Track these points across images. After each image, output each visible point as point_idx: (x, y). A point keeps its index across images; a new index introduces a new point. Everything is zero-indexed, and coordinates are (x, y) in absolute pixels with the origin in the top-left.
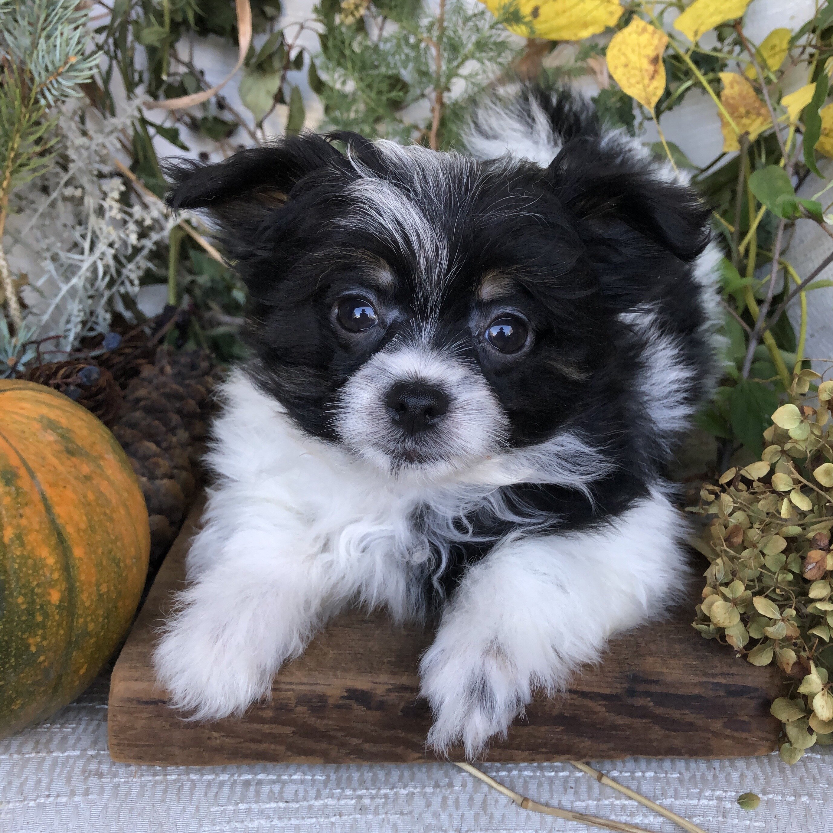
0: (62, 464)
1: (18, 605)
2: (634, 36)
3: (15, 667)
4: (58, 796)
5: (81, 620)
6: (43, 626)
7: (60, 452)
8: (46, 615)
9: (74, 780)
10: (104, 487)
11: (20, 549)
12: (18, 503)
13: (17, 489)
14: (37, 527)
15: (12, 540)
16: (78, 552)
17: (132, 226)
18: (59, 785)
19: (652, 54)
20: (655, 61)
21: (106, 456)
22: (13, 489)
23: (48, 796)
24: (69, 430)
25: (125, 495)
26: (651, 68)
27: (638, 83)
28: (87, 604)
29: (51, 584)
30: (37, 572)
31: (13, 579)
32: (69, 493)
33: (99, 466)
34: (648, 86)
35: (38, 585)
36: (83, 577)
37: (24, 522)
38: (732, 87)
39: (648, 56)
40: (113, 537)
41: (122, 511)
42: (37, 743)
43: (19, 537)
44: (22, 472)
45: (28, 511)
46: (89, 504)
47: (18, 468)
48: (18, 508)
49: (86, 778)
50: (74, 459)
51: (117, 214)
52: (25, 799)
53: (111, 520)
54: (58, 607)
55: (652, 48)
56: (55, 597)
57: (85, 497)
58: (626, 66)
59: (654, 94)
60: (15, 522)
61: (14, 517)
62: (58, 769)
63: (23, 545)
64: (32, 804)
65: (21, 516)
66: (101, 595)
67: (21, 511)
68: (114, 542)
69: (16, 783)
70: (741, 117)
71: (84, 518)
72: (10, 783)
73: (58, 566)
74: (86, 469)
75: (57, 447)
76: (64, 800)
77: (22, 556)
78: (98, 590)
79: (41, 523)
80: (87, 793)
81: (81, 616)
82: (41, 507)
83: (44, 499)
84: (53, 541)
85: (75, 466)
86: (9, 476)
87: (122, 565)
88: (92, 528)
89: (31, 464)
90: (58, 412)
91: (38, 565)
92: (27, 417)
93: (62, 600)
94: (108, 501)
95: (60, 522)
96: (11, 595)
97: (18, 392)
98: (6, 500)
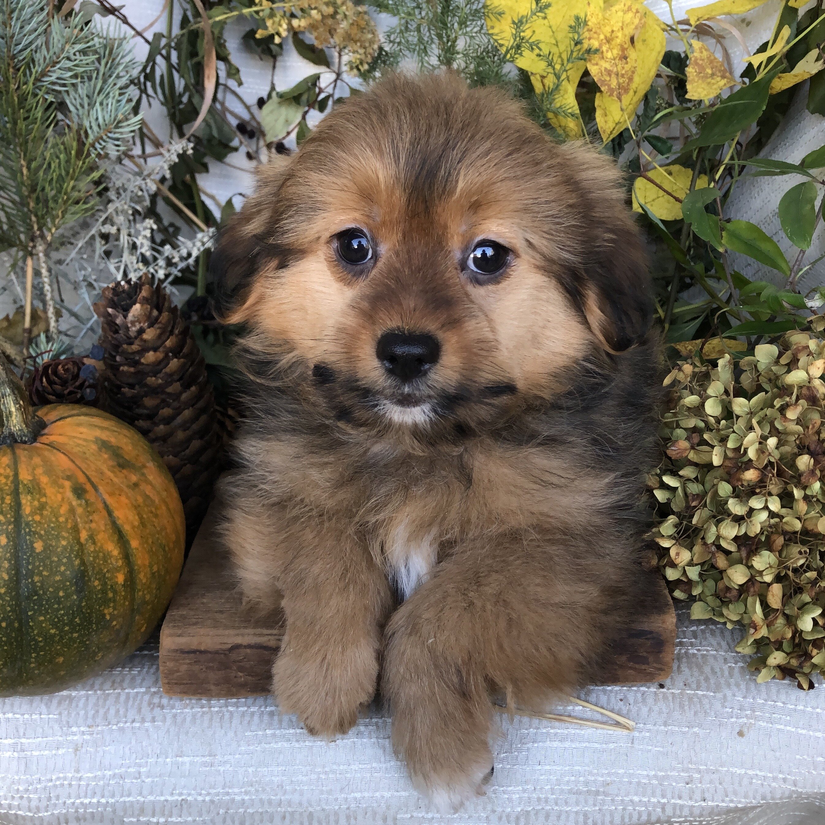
0: (116, 476)
1: (95, 587)
3: (96, 631)
4: (133, 721)
5: (140, 593)
6: (113, 600)
7: (113, 467)
8: (115, 592)
9: (143, 710)
10: (149, 490)
11: (93, 546)
12: (88, 512)
13: (86, 501)
14: (103, 528)
15: (87, 540)
16: (134, 544)
18: (132, 714)
21: (148, 465)
22: (84, 501)
23: (126, 722)
24: (118, 448)
25: (164, 494)
28: (144, 581)
29: (117, 570)
30: (106, 562)
31: (90, 569)
32: (123, 499)
33: (143, 474)
35: (108, 571)
36: (139, 562)
37: (93, 525)
40: (158, 529)
41: (164, 508)
42: (113, 682)
43: (92, 537)
44: (88, 487)
45: (95, 517)
46: (139, 506)
47: (85, 484)
48: (89, 516)
49: (152, 709)
50: (124, 471)
52: (109, 724)
53: (156, 516)
54: (124, 586)
56: (121, 578)
57: (136, 500)
60: (87, 526)
61: (86, 523)
62: (131, 703)
63: (94, 543)
64: (114, 727)
65: (91, 521)
66: (153, 574)
67: (91, 518)
68: (159, 533)
69: (102, 711)
71: (137, 517)
72: (97, 711)
73: (121, 556)
74: (134, 478)
75: (111, 463)
76: (137, 725)
77: (95, 551)
78: (151, 570)
79: (106, 525)
80: (153, 720)
81: (139, 590)
82: (105, 513)
83: (106, 507)
84: (116, 537)
85: (126, 477)
86: (80, 492)
87: (167, 549)
88: (143, 523)
89: (93, 479)
90: (108, 433)
91: (107, 557)
92: (85, 440)
93: (125, 581)
94: (153, 501)
95: (119, 522)
96: (90, 580)
97: (75, 418)
98: (79, 510)
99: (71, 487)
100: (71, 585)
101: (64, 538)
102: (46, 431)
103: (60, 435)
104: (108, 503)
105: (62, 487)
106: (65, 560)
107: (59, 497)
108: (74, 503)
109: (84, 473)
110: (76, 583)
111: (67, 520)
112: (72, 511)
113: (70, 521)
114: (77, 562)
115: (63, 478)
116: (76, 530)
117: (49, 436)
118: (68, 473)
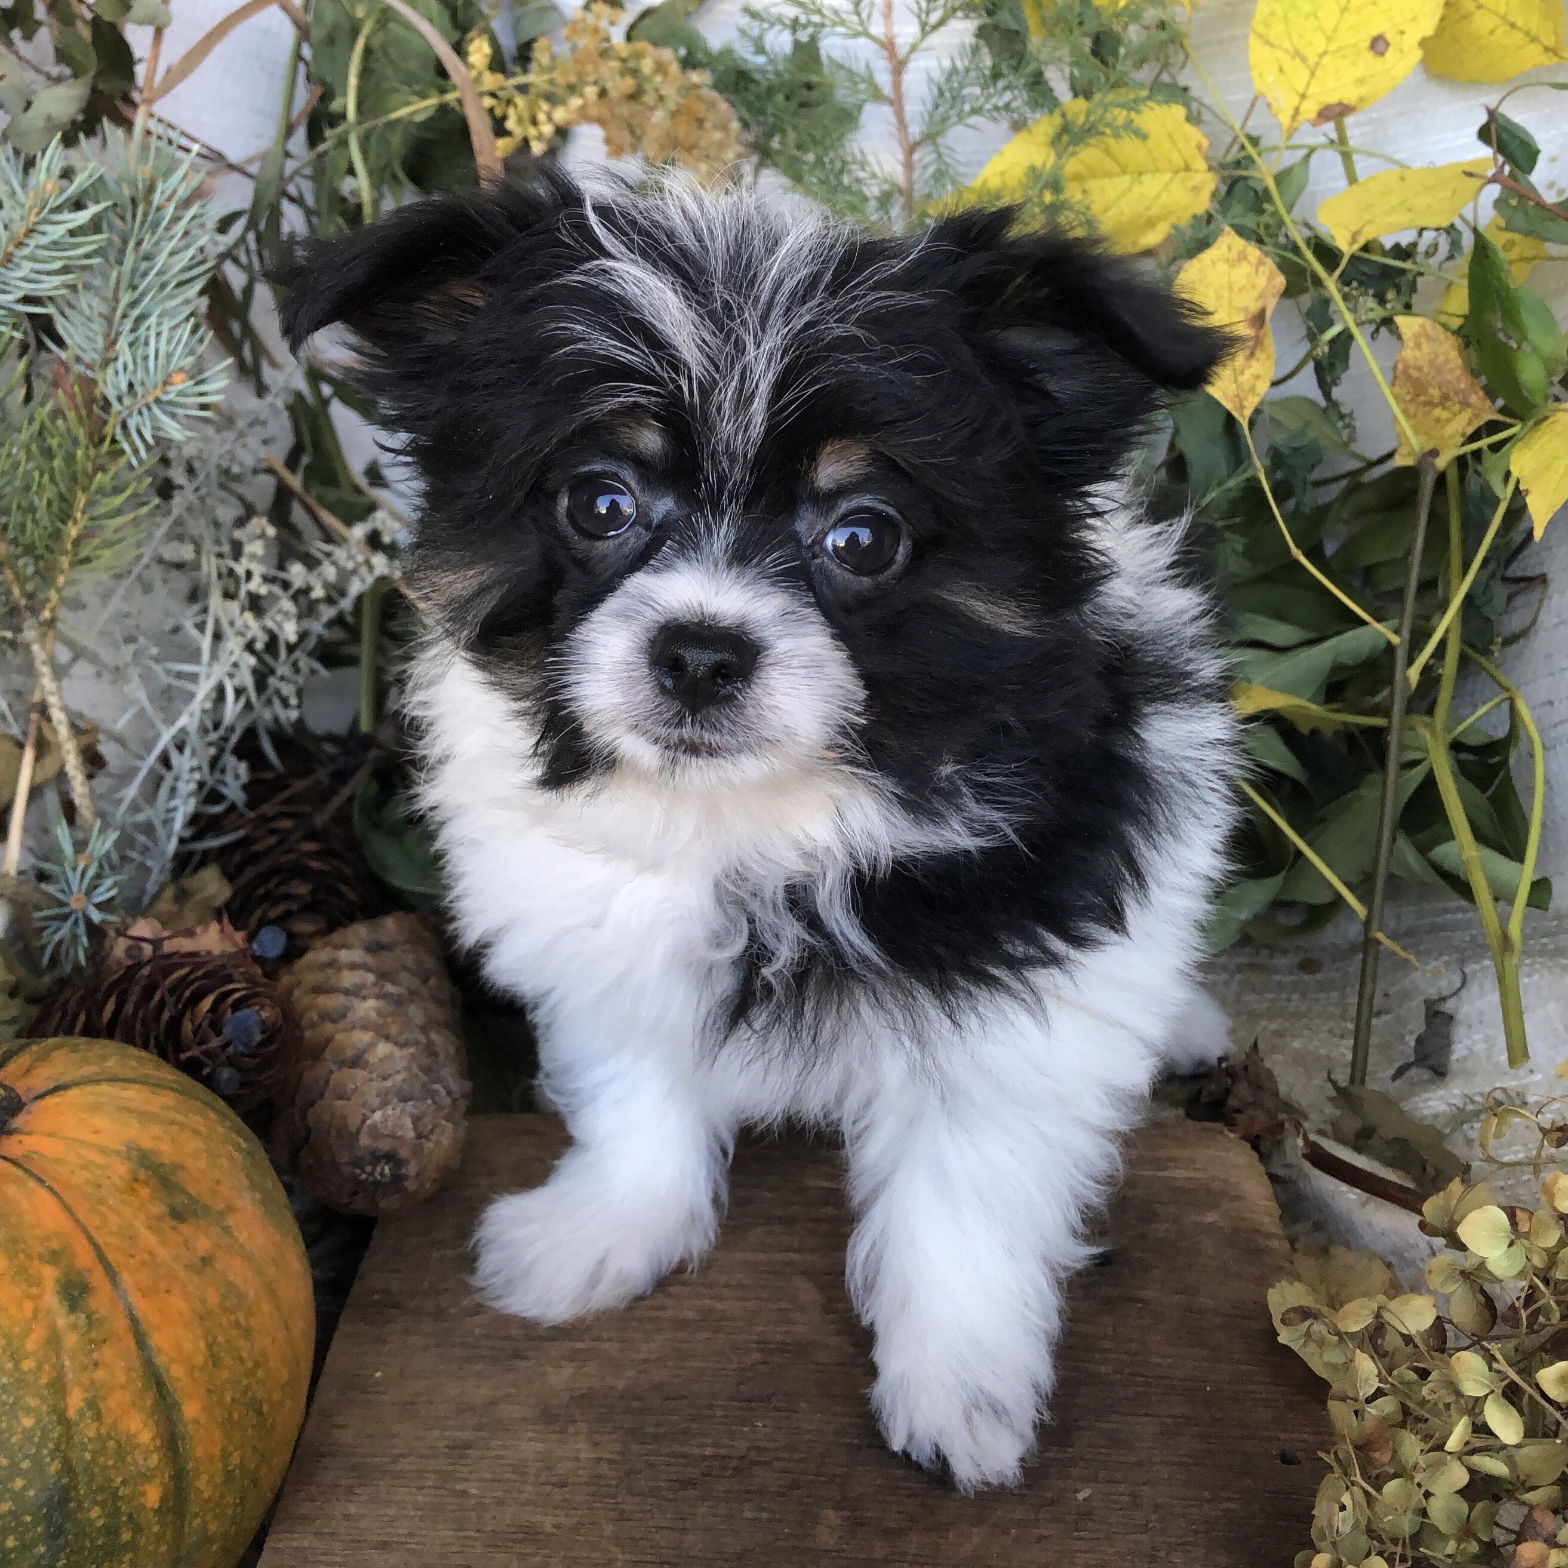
0: (163, 1244)
1: (91, 1522)
5: (197, 1522)
6: (132, 1546)
7: (159, 1219)
8: (138, 1530)
10: (236, 1271)
11: (95, 1425)
12: (92, 1341)
13: (89, 1317)
14: (122, 1379)
15: (81, 1413)
16: (191, 1409)
21: (240, 1203)
22: (83, 1316)
24: (177, 1167)
25: (272, 1271)
28: (206, 1495)
29: (146, 1477)
30: (123, 1460)
31: (83, 1480)
32: (177, 1302)
33: (227, 1230)
35: (124, 1482)
36: (199, 1452)
37: (100, 1374)
40: (250, 1364)
41: (266, 1307)
43: (93, 1405)
44: (98, 1278)
45: (107, 1353)
46: (210, 1313)
47: (90, 1271)
48: (91, 1352)
50: (184, 1228)
51: (259, 586)
53: (247, 1332)
54: (159, 1511)
56: (153, 1496)
57: (203, 1301)
60: (85, 1378)
61: (85, 1368)
63: (98, 1417)
65: (96, 1364)
66: (229, 1475)
67: (95, 1356)
68: (251, 1373)
71: (202, 1344)
73: (158, 1442)
74: (203, 1244)
75: (155, 1209)
77: (98, 1437)
78: (226, 1466)
79: (129, 1370)
81: (196, 1515)
82: (130, 1342)
83: (134, 1321)
84: (150, 1399)
85: (186, 1243)
86: (76, 1293)
87: (265, 1408)
88: (215, 1359)
89: (112, 1256)
90: (156, 1130)
91: (124, 1448)
92: (104, 1151)
93: (163, 1499)
94: (241, 1296)
95: (160, 1360)
96: (80, 1505)
97: (88, 1089)
98: (71, 1340)
99: (58, 1281)
100: (36, 1523)
101: (28, 1411)
102: (18, 1122)
103: (49, 1135)
104: (139, 1313)
105: (38, 1282)
106: (25, 1465)
107: (28, 1306)
108: (61, 1322)
109: (90, 1239)
110: (48, 1517)
111: (39, 1368)
112: (54, 1341)
113: (46, 1367)
114: (54, 1467)
115: (40, 1258)
116: (59, 1387)
117: (22, 1137)
118: (55, 1245)
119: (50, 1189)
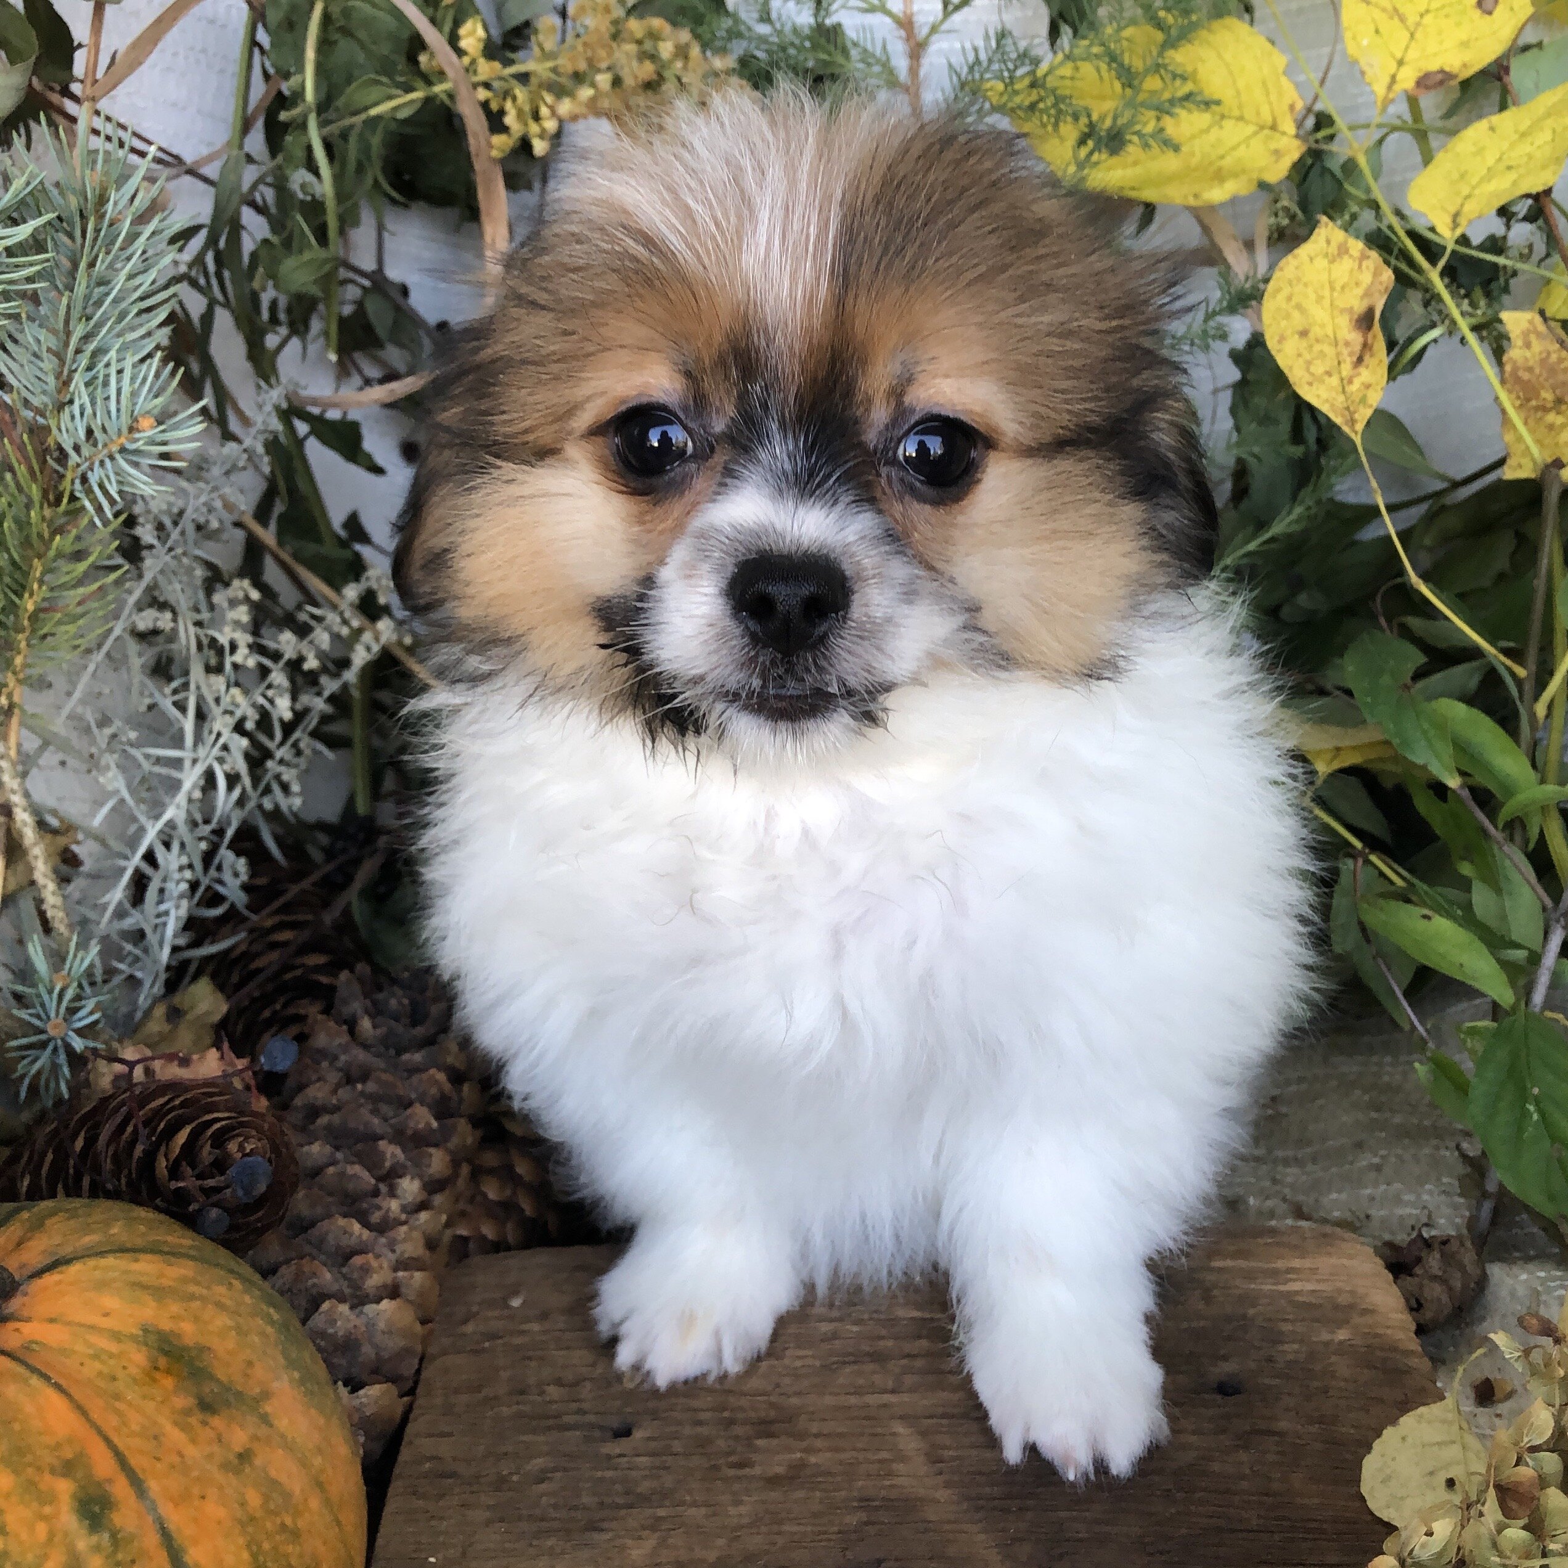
0: (194, 1441)
2: (1321, 263)
7: (187, 1412)
10: (279, 1465)
13: (114, 1536)
17: (278, 677)
19: (1359, 307)
20: (1365, 321)
21: (276, 1385)
22: (106, 1536)
24: (203, 1349)
25: (317, 1461)
26: (1356, 338)
27: (1329, 374)
32: (214, 1510)
33: (265, 1419)
34: (1350, 382)
38: (1528, 345)
39: (1350, 310)
41: (314, 1503)
44: (121, 1489)
46: (252, 1519)
47: (110, 1481)
50: (216, 1421)
51: (246, 658)
53: (295, 1535)
55: (1360, 291)
57: (243, 1504)
58: (1304, 334)
59: (1363, 400)
70: (1545, 409)
71: (246, 1555)
74: (239, 1438)
75: (181, 1402)
82: (162, 1559)
83: (166, 1535)
85: (219, 1438)
86: (97, 1509)
89: (134, 1461)
90: (175, 1308)
92: (116, 1336)
94: (287, 1496)
97: (92, 1262)
99: (74, 1496)
102: (14, 1304)
103: (52, 1321)
104: (171, 1527)
105: (51, 1499)
107: (42, 1529)
108: (82, 1544)
109: (108, 1441)
115: (53, 1471)
117: (18, 1325)
118: (68, 1453)
119: (58, 1387)
